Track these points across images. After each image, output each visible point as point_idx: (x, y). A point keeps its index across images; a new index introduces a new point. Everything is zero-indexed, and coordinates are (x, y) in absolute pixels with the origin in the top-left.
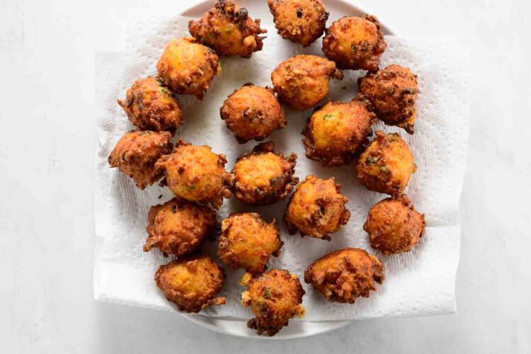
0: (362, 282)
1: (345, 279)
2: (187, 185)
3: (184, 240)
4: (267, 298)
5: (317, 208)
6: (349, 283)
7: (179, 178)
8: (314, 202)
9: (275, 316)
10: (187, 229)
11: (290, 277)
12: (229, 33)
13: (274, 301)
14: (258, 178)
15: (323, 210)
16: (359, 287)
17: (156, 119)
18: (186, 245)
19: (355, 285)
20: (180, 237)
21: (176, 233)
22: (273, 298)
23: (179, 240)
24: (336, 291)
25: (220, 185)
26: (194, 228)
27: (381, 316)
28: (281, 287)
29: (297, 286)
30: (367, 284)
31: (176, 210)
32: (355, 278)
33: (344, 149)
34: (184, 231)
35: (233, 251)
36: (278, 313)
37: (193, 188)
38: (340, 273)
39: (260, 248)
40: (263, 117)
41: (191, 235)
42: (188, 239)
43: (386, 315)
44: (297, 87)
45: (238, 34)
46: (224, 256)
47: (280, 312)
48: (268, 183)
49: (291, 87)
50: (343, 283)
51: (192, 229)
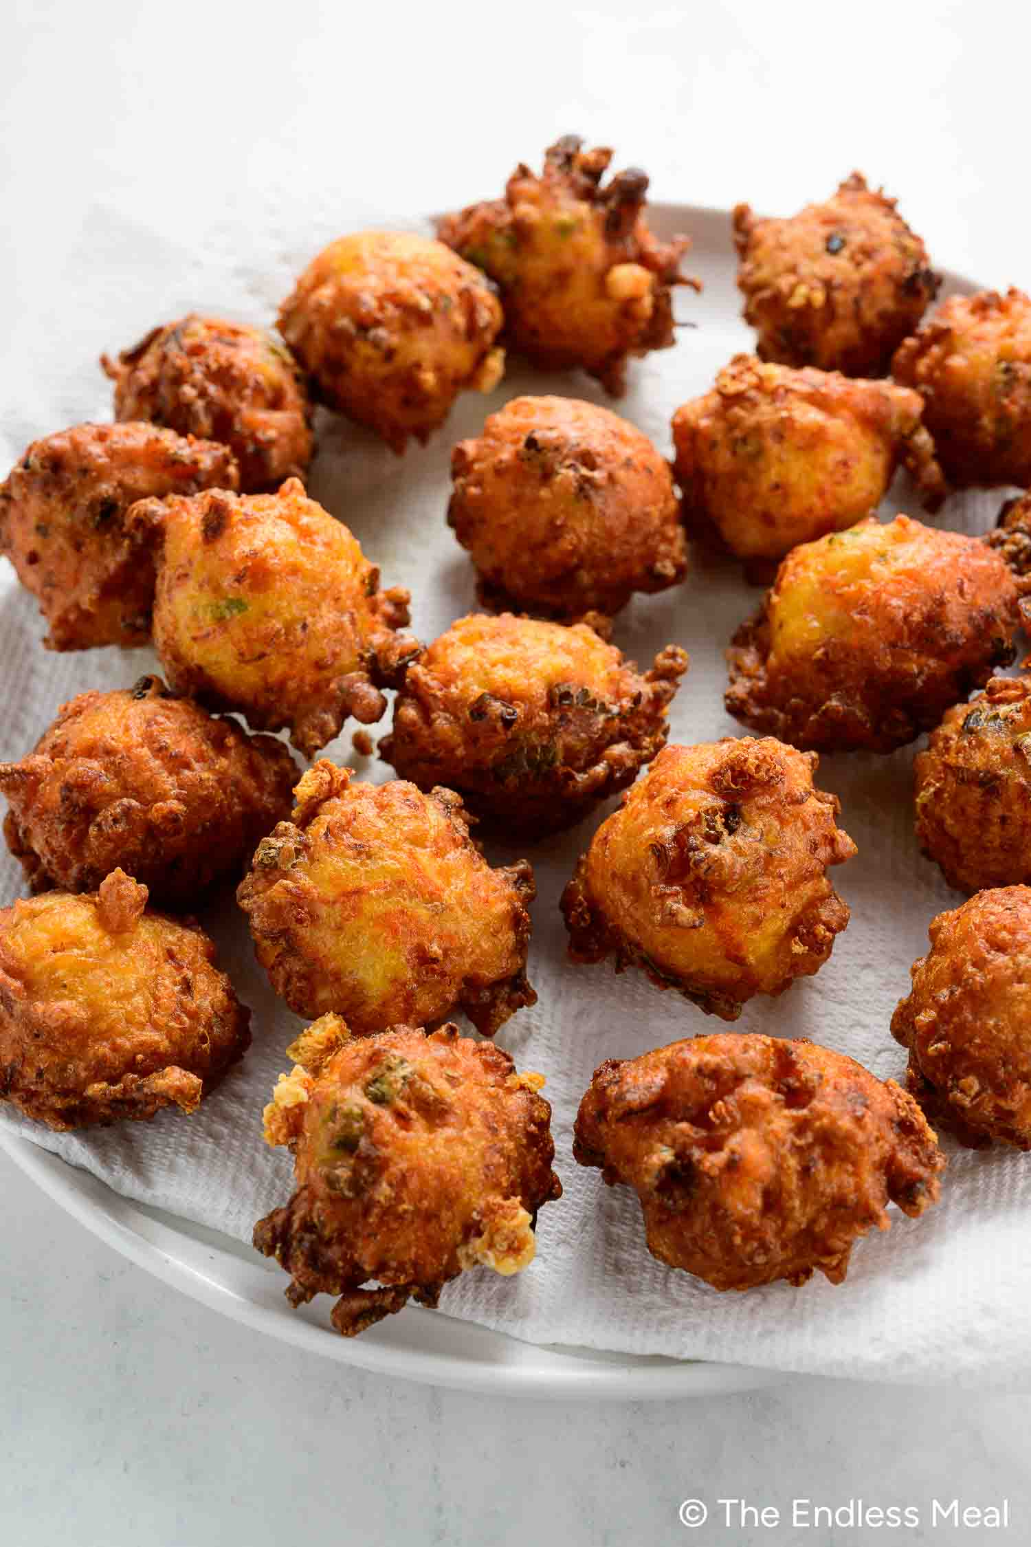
0: (829, 1162)
1: (751, 1113)
2: (217, 589)
3: (127, 790)
4: (379, 1100)
5: (712, 801)
6: (769, 1141)
7: (198, 554)
8: (704, 781)
9: (383, 1191)
10: (160, 751)
11: (512, 1070)
12: (564, 230)
13: (401, 1117)
14: (506, 663)
15: (733, 815)
16: (805, 1172)
17: (203, 394)
18: (127, 811)
19: (793, 1163)
20: (117, 774)
21: (109, 752)
22: (402, 1105)
23: (109, 784)
24: (696, 1153)
25: (347, 659)
26: (188, 766)
27: (877, 1357)
28: (452, 1080)
29: (532, 1119)
30: (850, 1181)
31: (149, 692)
32: (801, 1127)
33: (886, 662)
34: (145, 751)
35: (306, 881)
36: (403, 1181)
37: (238, 604)
38: (739, 1078)
39: (423, 913)
40: (597, 475)
41: (167, 782)
42: (146, 793)
43: (904, 1358)
44: (758, 429)
45: (592, 245)
46: (260, 900)
47: (414, 1183)
48: (539, 689)
49: (733, 425)
50: (735, 1128)
51: (177, 764)
